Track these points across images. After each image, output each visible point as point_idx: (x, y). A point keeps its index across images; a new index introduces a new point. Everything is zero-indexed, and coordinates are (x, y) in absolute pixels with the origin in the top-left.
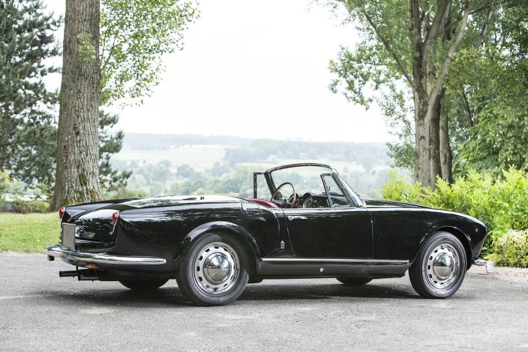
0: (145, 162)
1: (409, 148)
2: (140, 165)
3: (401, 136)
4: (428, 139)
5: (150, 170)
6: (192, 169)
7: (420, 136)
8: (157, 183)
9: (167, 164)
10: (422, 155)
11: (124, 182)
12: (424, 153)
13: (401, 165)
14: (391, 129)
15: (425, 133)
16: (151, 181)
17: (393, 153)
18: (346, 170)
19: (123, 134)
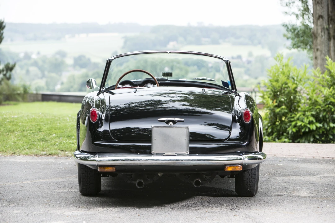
0: (39, 53)
1: (307, 29)
2: (34, 56)
3: (297, 16)
4: (326, 17)
5: (44, 62)
6: (89, 59)
7: (317, 16)
8: (53, 75)
9: (63, 55)
10: (320, 35)
11: (8, 75)
12: (323, 33)
13: (298, 47)
14: (286, 9)
15: (324, 11)
16: (46, 73)
17: (290, 35)
18: (250, 54)
19: (4, 24)
